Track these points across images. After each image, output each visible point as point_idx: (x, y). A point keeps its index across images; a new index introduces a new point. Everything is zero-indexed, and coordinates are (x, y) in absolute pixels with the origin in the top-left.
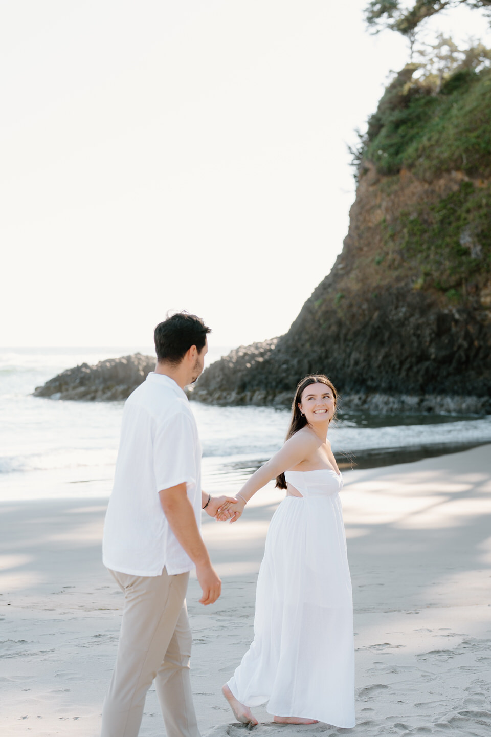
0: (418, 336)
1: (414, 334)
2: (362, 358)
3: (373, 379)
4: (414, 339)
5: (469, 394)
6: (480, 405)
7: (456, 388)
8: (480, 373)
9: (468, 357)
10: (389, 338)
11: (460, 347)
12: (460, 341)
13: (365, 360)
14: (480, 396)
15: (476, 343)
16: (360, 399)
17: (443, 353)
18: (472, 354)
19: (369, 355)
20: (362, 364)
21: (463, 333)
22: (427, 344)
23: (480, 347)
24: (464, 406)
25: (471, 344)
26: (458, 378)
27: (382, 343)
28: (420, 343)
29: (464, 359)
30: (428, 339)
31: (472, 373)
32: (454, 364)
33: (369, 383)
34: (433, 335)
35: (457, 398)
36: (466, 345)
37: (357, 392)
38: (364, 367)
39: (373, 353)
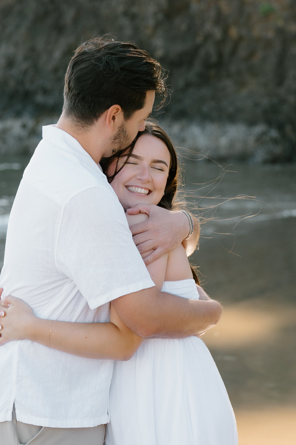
0: (133, 17)
1: (126, 14)
2: (20, 55)
3: (46, 92)
4: (125, 22)
5: (232, 119)
6: (251, 141)
7: (205, 109)
8: (241, 84)
9: (220, 55)
10: (76, 20)
11: (208, 37)
12: (208, 27)
13: (26, 58)
14: (251, 123)
15: (234, 32)
16: (24, 126)
17: (178, 48)
18: (227, 49)
19: (33, 50)
20: (22, 66)
21: (212, 13)
22: (149, 31)
23: (240, 39)
24: (224, 141)
25: (226, 31)
26: (205, 91)
27: (59, 29)
28: (136, 30)
29: (214, 58)
30: (151, 22)
31: (228, 84)
32: (197, 67)
33: (40, 98)
34: (160, 16)
35: (212, 128)
36: (218, 33)
37: (18, 115)
38: (25, 72)
39: (40, 44)
